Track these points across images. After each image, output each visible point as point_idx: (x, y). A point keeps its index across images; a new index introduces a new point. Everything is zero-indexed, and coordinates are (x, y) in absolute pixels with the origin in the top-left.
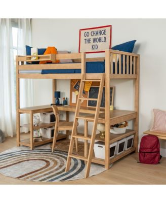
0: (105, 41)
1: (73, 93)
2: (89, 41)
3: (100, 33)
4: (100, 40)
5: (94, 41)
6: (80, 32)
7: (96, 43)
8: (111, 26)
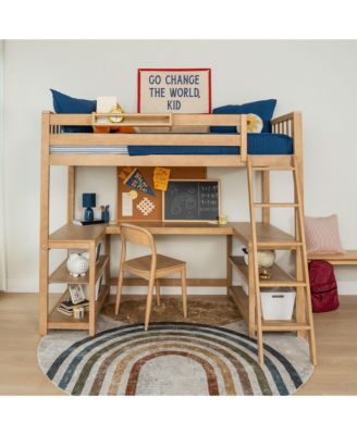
0: (197, 95)
1: (124, 194)
2: (160, 93)
3: (186, 80)
4: (185, 92)
5: (173, 93)
6: (139, 74)
7: (177, 98)
8: (210, 70)
